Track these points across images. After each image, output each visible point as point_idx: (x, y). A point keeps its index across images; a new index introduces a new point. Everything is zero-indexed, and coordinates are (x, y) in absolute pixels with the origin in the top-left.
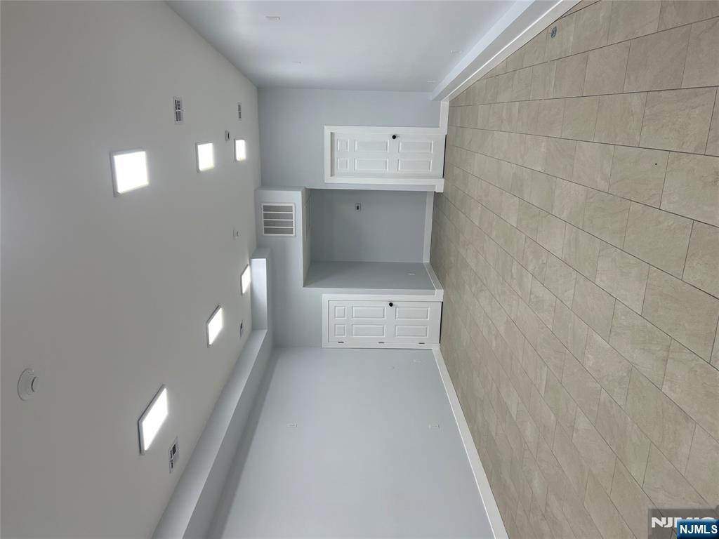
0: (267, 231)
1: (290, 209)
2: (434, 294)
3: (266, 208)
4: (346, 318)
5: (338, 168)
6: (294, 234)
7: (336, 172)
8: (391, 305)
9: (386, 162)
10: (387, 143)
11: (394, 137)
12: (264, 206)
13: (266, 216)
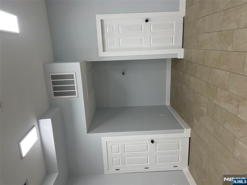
0: (56, 94)
1: (72, 76)
2: (184, 132)
3: (53, 77)
4: (120, 153)
5: (108, 46)
6: (77, 96)
7: (107, 48)
8: (152, 142)
9: (142, 39)
10: (142, 26)
11: (147, 21)
12: (52, 76)
13: (54, 83)
